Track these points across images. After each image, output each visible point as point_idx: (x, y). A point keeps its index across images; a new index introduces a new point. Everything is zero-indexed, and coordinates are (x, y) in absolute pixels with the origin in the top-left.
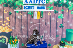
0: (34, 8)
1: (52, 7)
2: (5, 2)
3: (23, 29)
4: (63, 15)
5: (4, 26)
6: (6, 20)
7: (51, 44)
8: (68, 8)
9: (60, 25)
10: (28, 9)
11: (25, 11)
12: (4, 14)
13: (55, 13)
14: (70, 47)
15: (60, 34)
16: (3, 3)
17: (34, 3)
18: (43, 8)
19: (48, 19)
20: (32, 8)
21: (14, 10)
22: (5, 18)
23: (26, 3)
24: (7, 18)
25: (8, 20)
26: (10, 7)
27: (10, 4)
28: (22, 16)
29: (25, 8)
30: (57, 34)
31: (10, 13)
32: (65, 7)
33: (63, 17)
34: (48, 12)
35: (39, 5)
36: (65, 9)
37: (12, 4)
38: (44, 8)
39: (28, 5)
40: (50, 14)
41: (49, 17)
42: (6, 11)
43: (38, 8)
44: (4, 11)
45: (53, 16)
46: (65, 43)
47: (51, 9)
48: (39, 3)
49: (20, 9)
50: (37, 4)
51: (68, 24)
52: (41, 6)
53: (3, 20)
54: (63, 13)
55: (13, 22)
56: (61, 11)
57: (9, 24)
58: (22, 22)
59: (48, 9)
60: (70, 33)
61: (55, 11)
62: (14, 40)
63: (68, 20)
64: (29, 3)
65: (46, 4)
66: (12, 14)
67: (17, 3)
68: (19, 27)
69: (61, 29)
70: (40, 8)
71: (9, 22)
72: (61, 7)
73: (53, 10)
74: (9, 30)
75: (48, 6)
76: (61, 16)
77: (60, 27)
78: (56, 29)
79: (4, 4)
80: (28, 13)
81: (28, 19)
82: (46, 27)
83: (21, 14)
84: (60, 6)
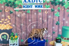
0: (32, 6)
1: (49, 5)
2: (6, 2)
3: (22, 27)
4: (59, 13)
5: (5, 24)
6: (7, 18)
7: (48, 40)
8: (64, 6)
9: (56, 23)
10: (27, 7)
11: (24, 10)
12: (6, 13)
13: (52, 11)
14: (66, 43)
15: (56, 31)
16: (4, 3)
17: (32, 2)
18: (40, 6)
19: (45, 17)
20: (31, 7)
21: (15, 9)
22: (6, 16)
23: (25, 2)
24: (8, 16)
25: (9, 18)
26: (11, 6)
27: (10, 3)
28: (22, 14)
29: (24, 7)
30: (53, 30)
31: (10, 11)
32: (61, 5)
33: (59, 15)
34: (45, 10)
35: (37, 4)
36: (61, 8)
37: (12, 3)
38: (42, 7)
39: (26, 4)
40: (47, 12)
41: (46, 15)
42: (7, 10)
43: (36, 7)
44: (6, 10)
45: (49, 14)
46: (60, 40)
47: (47, 8)
48: (37, 2)
49: (20, 8)
50: (35, 3)
51: (64, 21)
52: (38, 5)
53: (4, 18)
54: (59, 11)
55: (13, 20)
56: (57, 9)
57: (10, 22)
58: (22, 20)
59: (45, 8)
60: (66, 30)
61: (52, 9)
62: (14, 37)
63: (64, 18)
64: (28, 2)
65: (43, 3)
66: (12, 13)
67: (17, 2)
68: (19, 24)
69: (57, 26)
70: (38, 6)
71: (10, 20)
72: (58, 5)
73: (50, 9)
74: (10, 28)
75: (45, 5)
76: (57, 14)
77: (57, 24)
78: (53, 26)
79: (6, 4)
80: (27, 11)
81: (27, 17)
82: (43, 24)
83: (20, 13)
84: (56, 4)
